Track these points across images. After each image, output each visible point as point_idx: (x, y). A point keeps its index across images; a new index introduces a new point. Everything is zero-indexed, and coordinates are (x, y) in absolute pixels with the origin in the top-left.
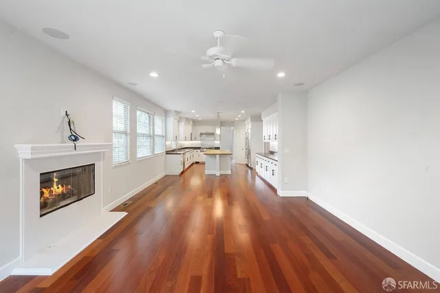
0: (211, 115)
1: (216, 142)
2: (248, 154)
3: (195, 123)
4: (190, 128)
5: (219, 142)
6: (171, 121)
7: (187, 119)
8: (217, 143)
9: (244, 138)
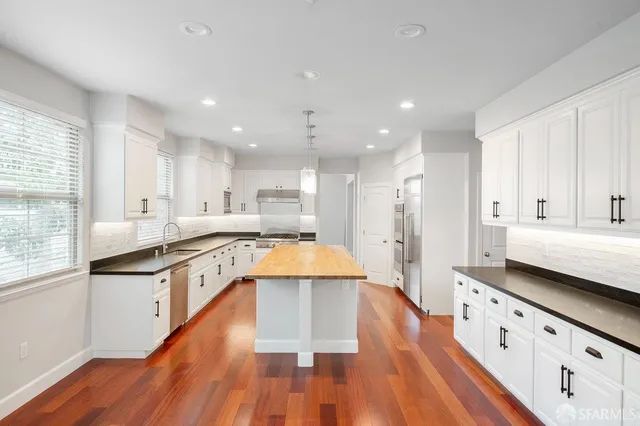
0: (287, 132)
1: (302, 217)
2: (409, 254)
3: (241, 159)
4: (221, 176)
5: (313, 217)
6: (117, 137)
7: (213, 147)
8: (308, 221)
9: (392, 210)
